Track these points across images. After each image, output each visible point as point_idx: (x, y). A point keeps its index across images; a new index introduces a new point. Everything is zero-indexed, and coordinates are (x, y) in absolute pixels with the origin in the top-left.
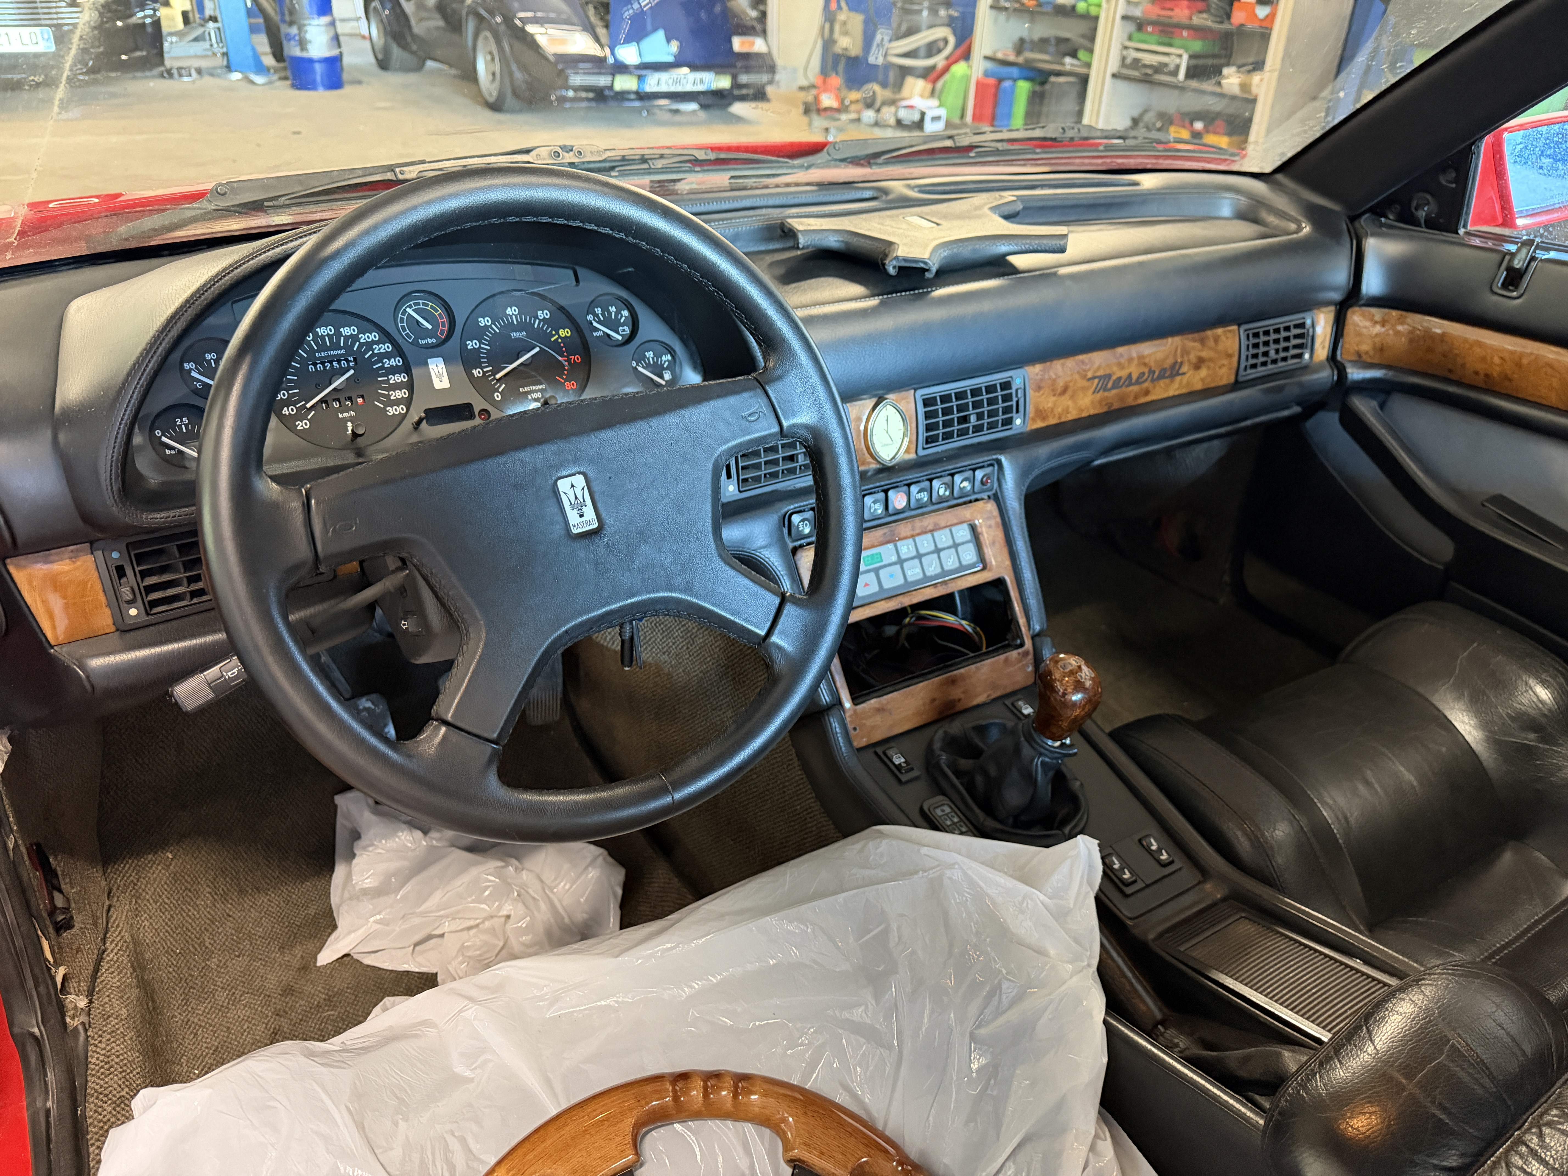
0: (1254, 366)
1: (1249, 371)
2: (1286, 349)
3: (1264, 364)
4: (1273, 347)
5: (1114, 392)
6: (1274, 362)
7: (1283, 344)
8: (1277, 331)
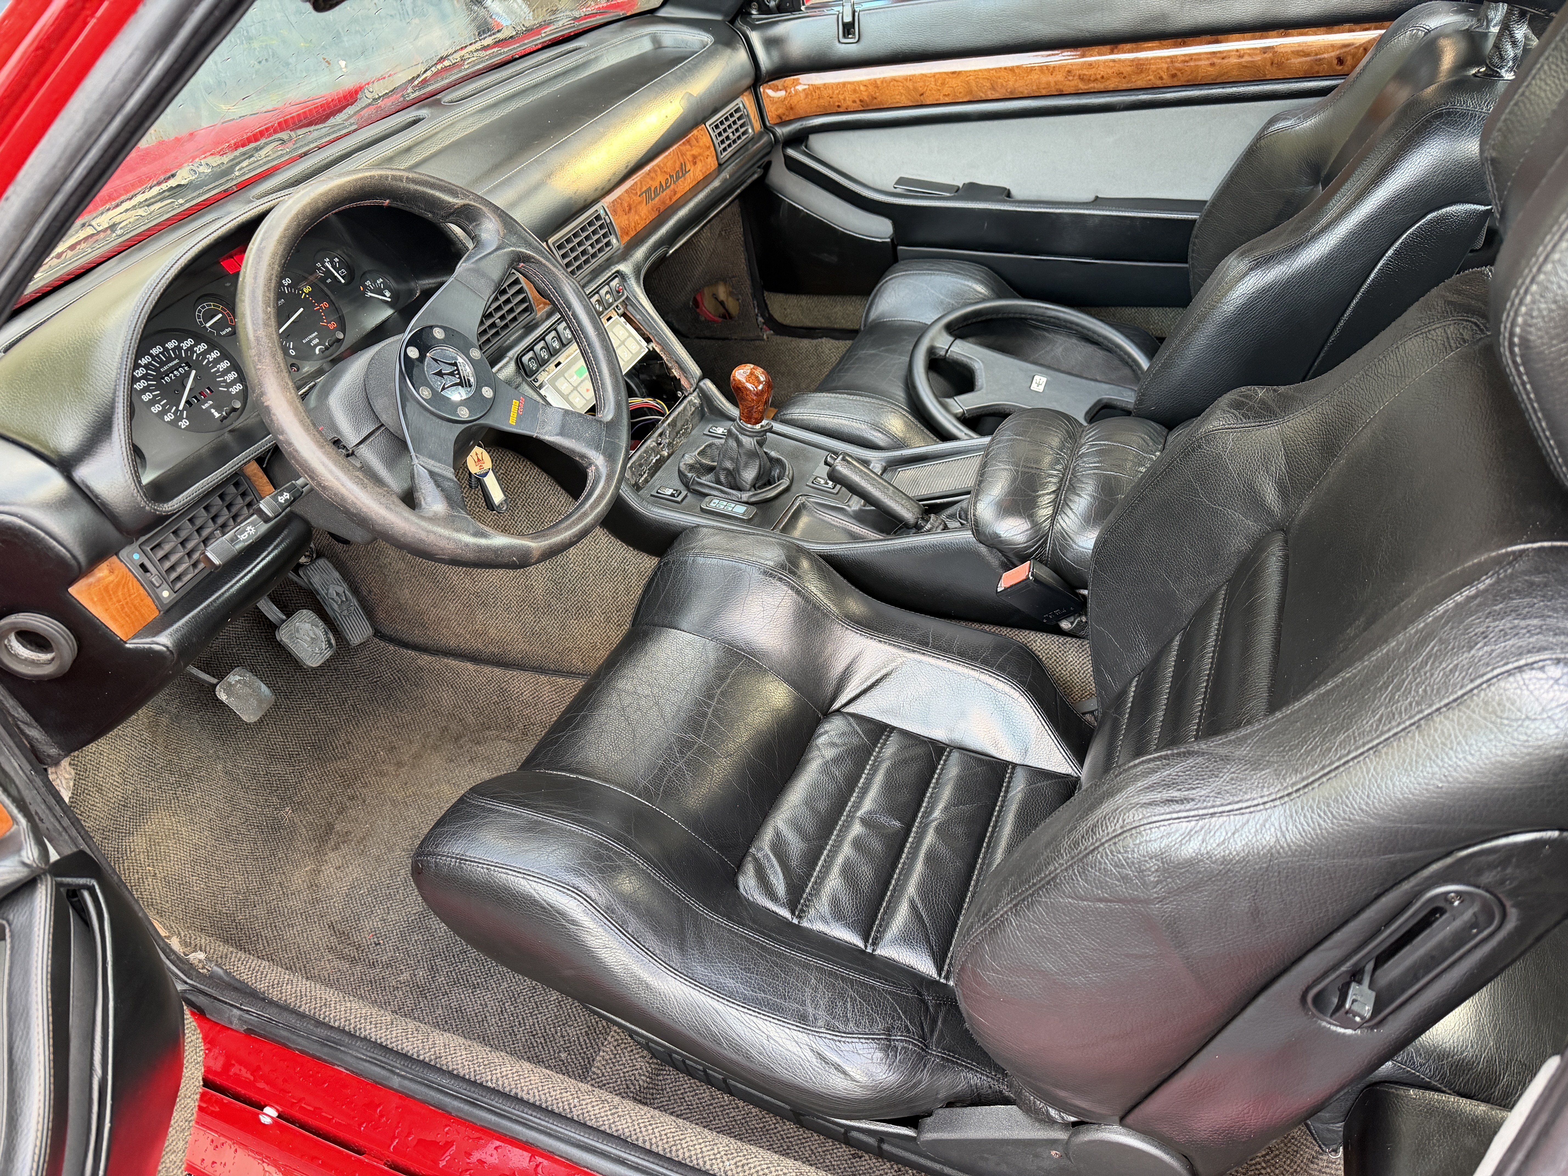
0: (725, 149)
1: (724, 154)
2: (737, 130)
3: (730, 145)
4: (730, 131)
5: (657, 199)
6: (734, 141)
7: (735, 127)
8: (727, 119)
